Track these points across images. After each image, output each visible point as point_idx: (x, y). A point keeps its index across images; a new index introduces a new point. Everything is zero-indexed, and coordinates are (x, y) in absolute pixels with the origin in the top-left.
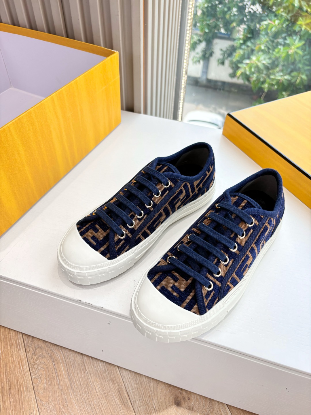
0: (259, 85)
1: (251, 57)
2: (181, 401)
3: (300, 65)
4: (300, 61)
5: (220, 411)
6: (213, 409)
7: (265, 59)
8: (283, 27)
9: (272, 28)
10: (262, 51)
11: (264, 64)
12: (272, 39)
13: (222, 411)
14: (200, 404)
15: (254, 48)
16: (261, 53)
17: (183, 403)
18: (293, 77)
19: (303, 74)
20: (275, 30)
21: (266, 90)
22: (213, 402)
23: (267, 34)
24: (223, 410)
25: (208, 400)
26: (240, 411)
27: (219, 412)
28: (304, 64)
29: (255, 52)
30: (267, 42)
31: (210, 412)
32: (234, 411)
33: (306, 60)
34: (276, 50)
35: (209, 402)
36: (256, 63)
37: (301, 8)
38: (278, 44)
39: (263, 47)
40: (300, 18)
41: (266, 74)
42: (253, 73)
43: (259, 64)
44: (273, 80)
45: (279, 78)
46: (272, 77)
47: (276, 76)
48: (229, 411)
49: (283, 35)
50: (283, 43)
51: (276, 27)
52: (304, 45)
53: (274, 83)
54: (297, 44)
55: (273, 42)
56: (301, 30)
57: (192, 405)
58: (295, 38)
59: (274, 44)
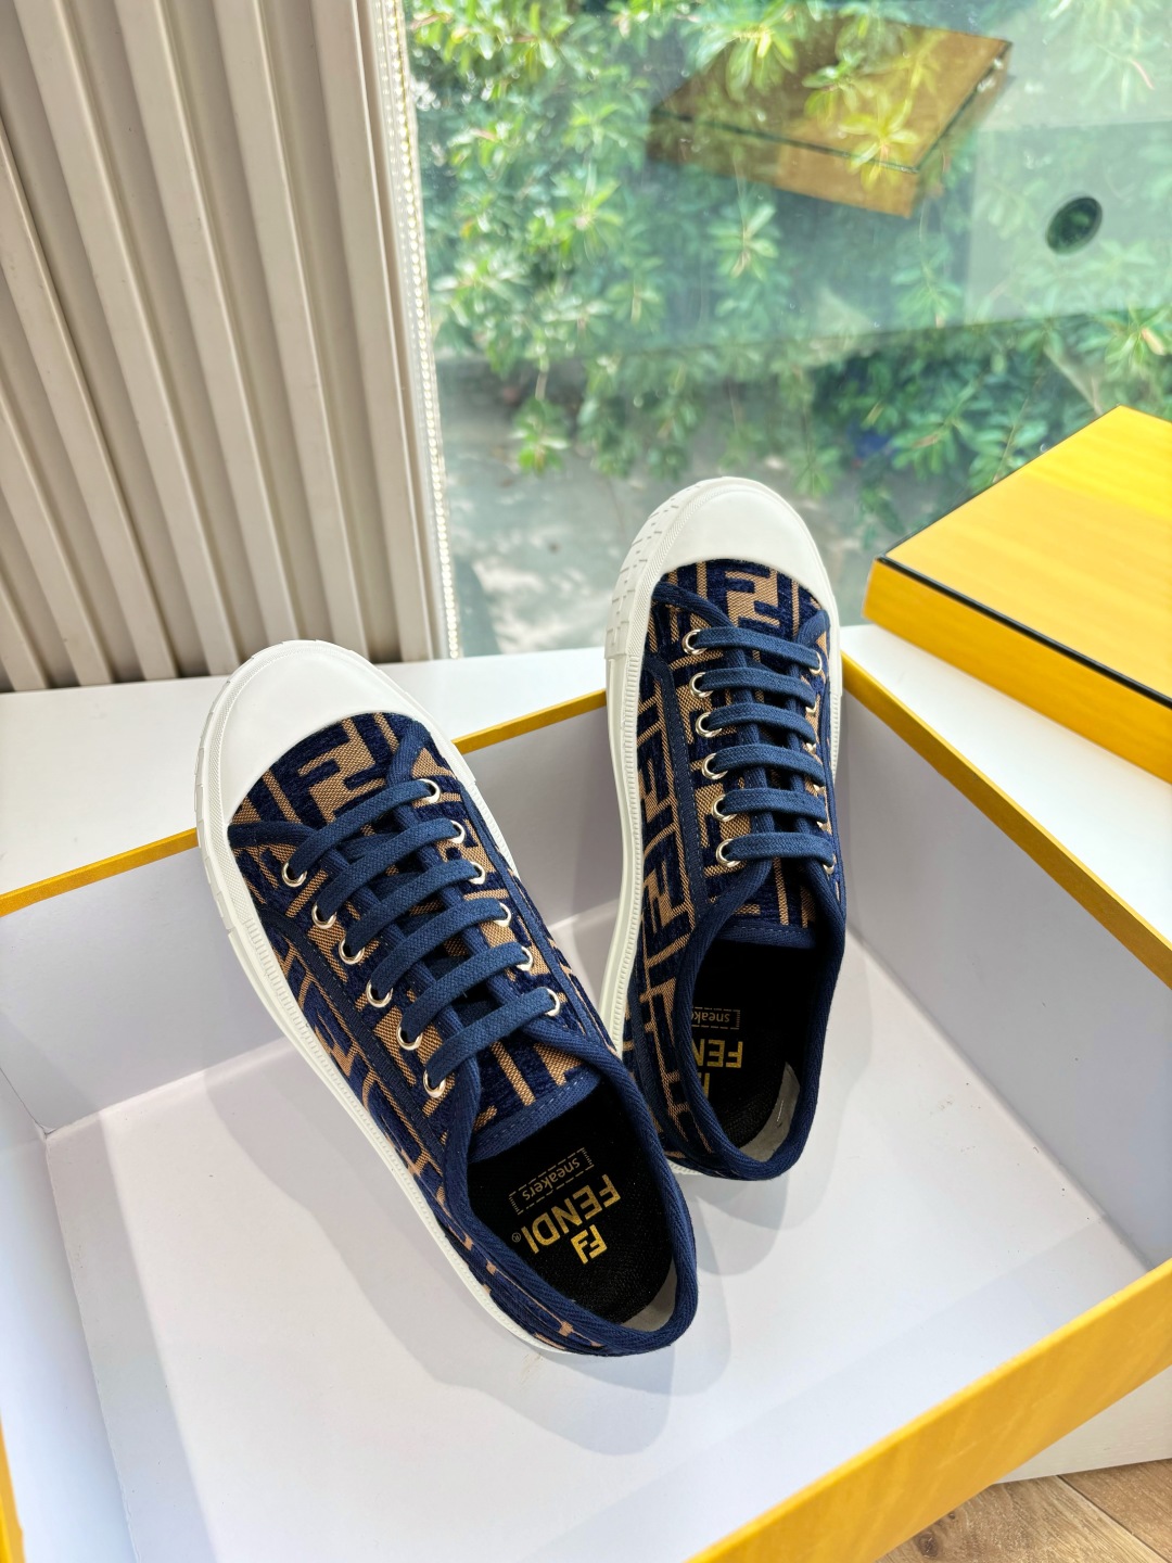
0: (514, 352)
1: (458, 265)
2: (933, 1534)
3: (626, 260)
4: (621, 248)
5: (1051, 1505)
6: (1030, 1509)
7: (505, 264)
8: (527, 145)
9: (492, 154)
10: (488, 237)
11: (507, 282)
12: (506, 192)
13: (1056, 1502)
14: (988, 1513)
15: (453, 234)
16: (484, 248)
17: (943, 1535)
18: (616, 302)
19: (643, 287)
20: (504, 159)
21: (544, 365)
22: (1022, 1490)
23: (482, 177)
24: (1058, 1499)
25: (1004, 1490)
26: (1102, 1476)
27: (1050, 1509)
28: (638, 253)
29: (463, 247)
30: (492, 204)
31: (1028, 1523)
32: (1087, 1484)
33: (636, 238)
34: (533, 227)
35: (1011, 1495)
36: (478, 283)
37: (567, 70)
38: (530, 205)
39: (484, 225)
40: (577, 105)
41: (524, 312)
42: (481, 318)
43: (493, 285)
44: (556, 325)
45: (573, 316)
46: (549, 317)
47: (559, 313)
48: (1074, 1492)
49: (539, 171)
50: (544, 198)
51: (507, 150)
52: (618, 191)
53: (562, 333)
54: (595, 193)
55: (510, 199)
56: (592, 143)
57: (968, 1529)
58: (580, 174)
59: (518, 208)
